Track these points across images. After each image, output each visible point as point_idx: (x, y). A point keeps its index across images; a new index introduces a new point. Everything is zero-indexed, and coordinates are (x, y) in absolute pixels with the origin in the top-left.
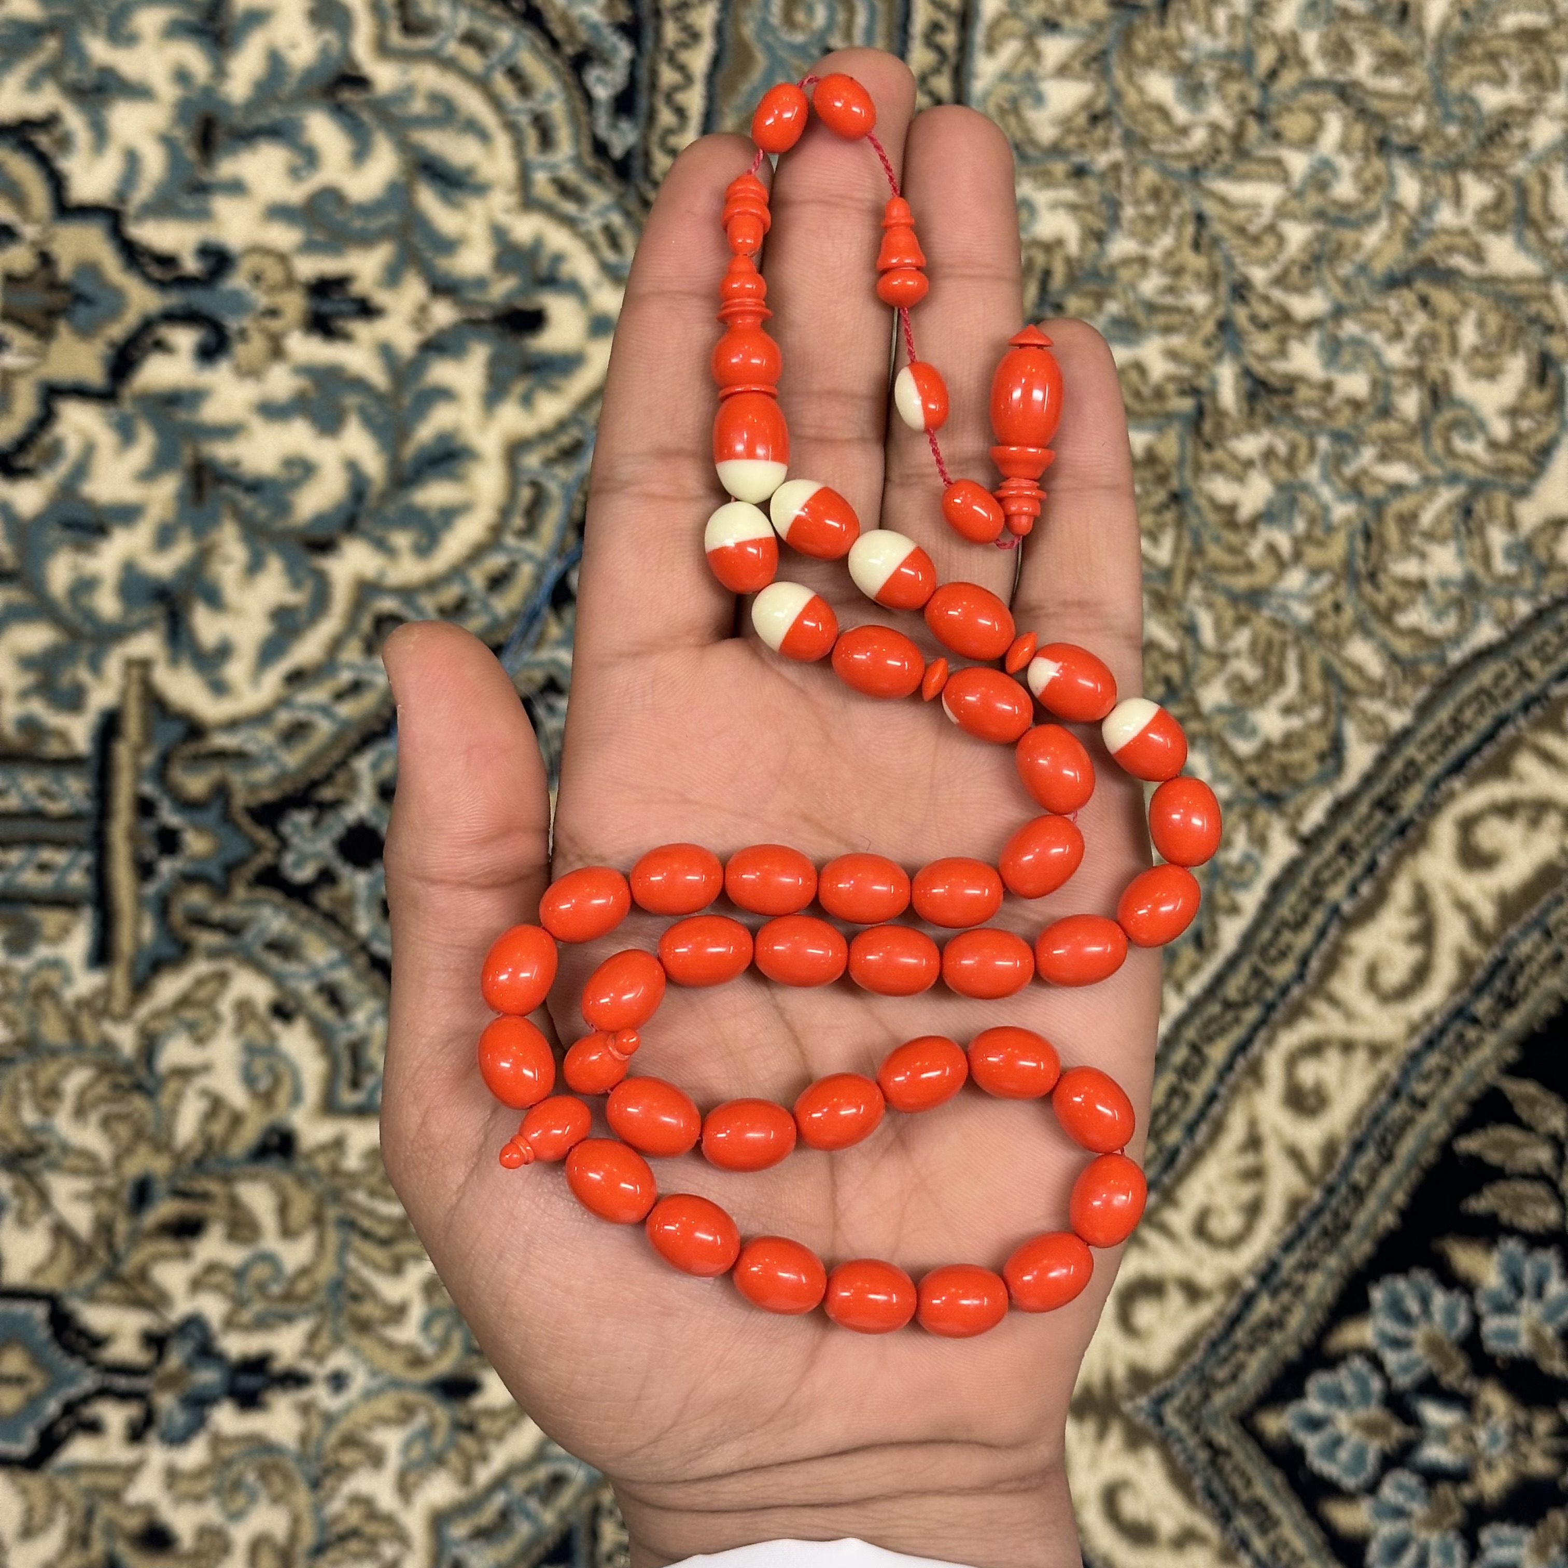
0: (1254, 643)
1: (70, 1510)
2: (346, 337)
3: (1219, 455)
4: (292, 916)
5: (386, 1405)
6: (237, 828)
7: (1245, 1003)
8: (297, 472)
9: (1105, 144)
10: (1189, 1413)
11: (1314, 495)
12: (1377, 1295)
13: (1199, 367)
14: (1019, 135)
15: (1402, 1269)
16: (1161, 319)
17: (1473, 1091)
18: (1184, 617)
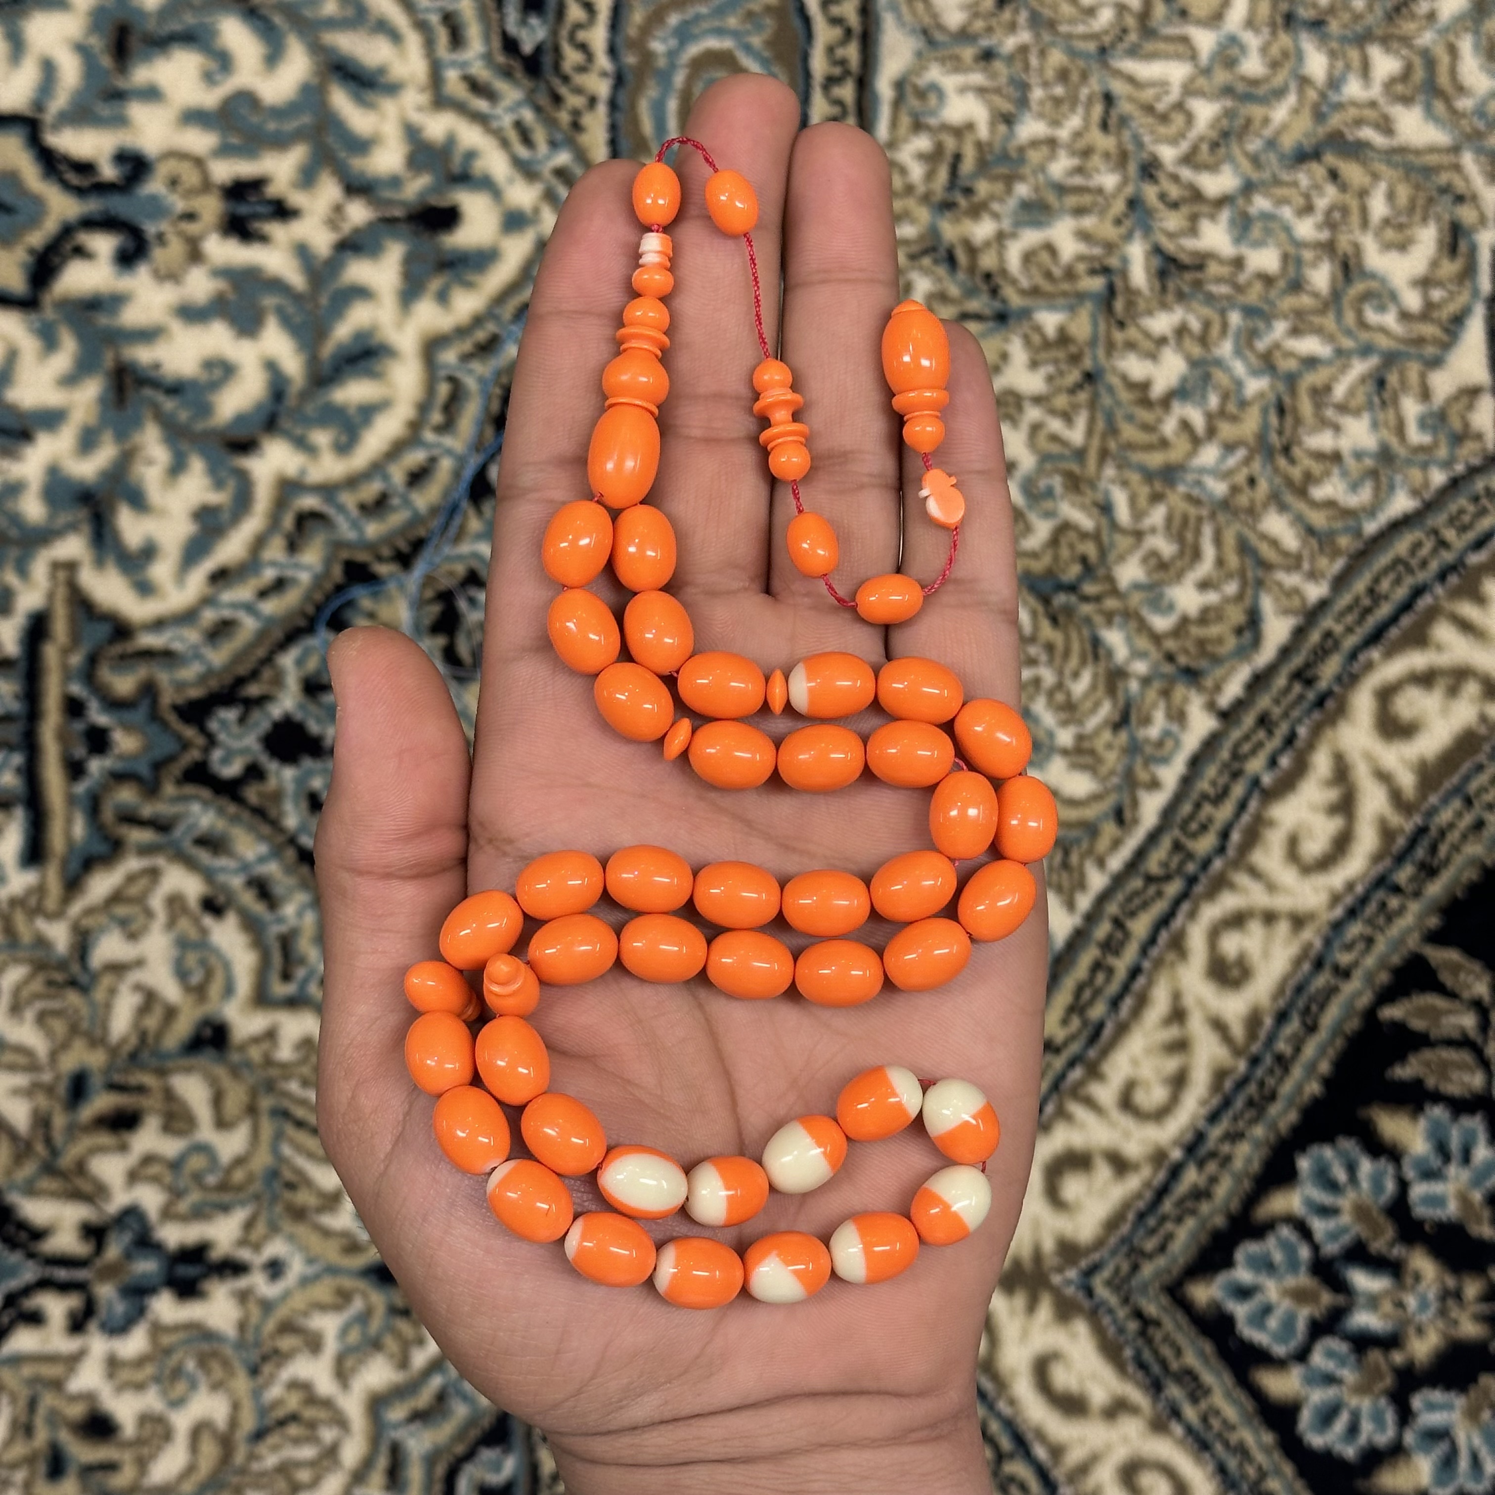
0: (1169, 519)
1: (14, 1400)
2: (263, 239)
3: (1132, 333)
4: (221, 812)
5: (323, 1291)
6: (164, 725)
7: (1167, 878)
8: (217, 373)
9: (1012, 27)
10: (1117, 1284)
11: (1227, 370)
12: (1304, 1164)
13: (1110, 247)
14: (927, 20)
15: (1328, 1137)
16: (1072, 201)
17: (1396, 960)
18: (1099, 497)
